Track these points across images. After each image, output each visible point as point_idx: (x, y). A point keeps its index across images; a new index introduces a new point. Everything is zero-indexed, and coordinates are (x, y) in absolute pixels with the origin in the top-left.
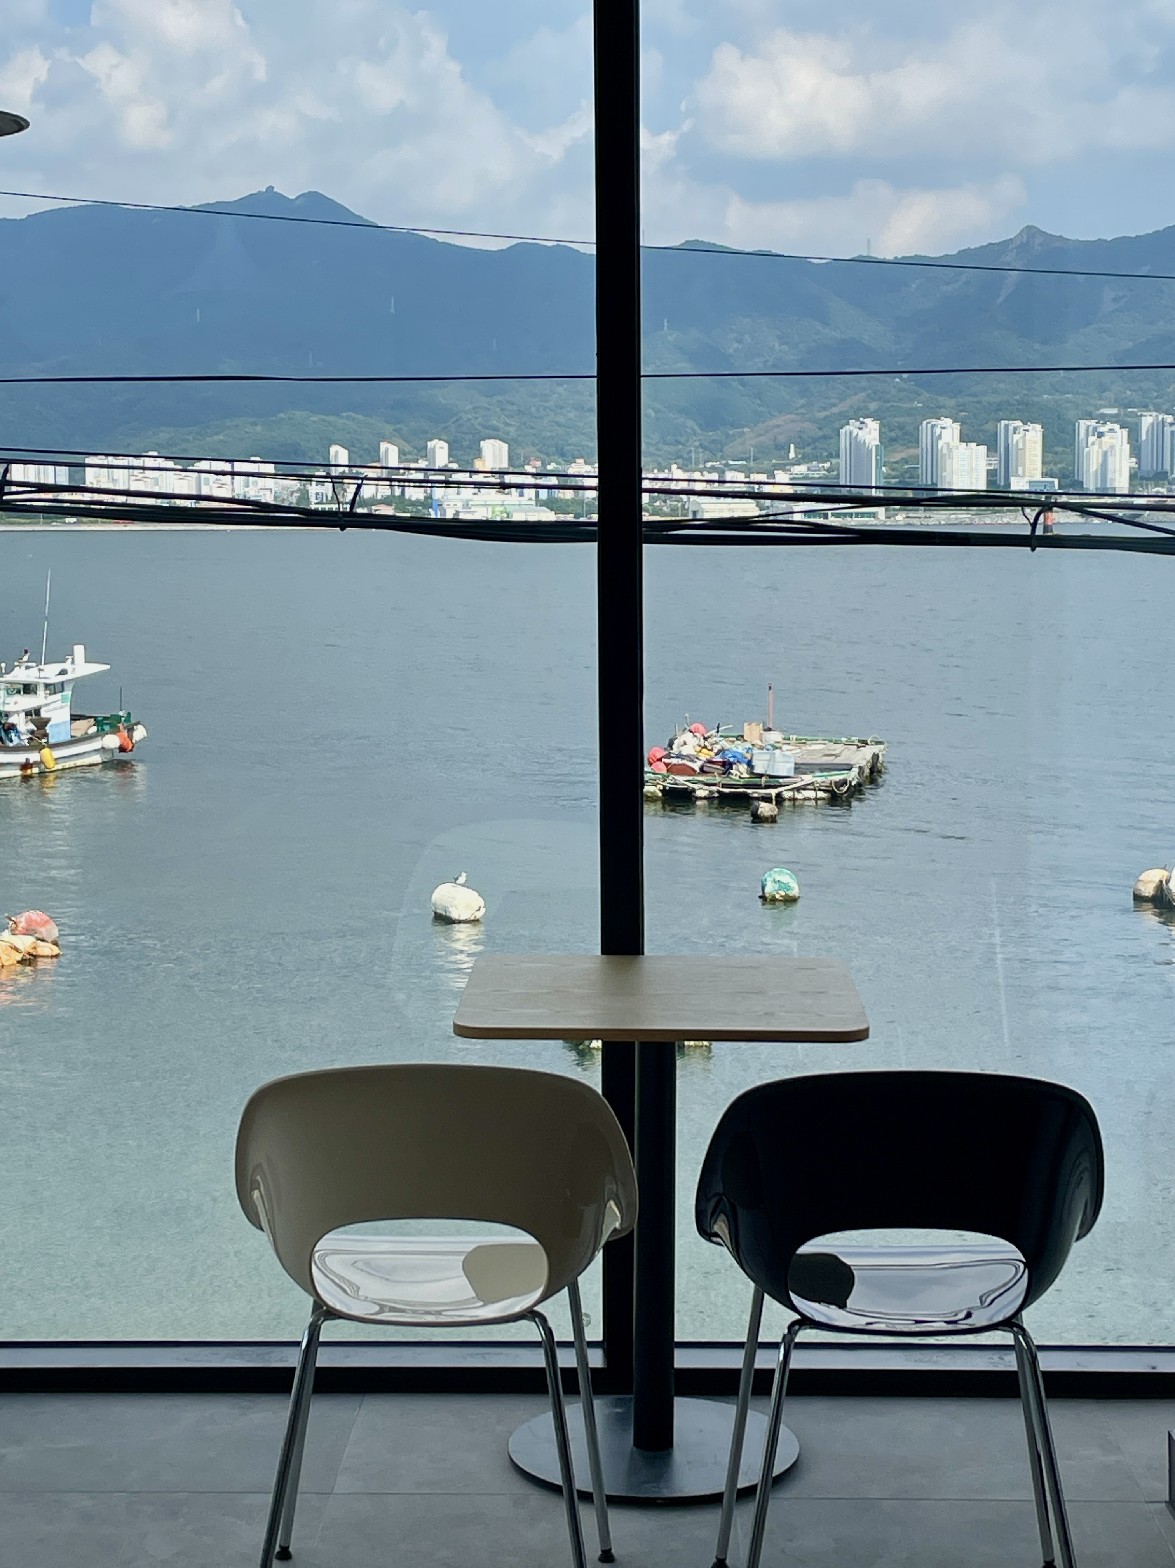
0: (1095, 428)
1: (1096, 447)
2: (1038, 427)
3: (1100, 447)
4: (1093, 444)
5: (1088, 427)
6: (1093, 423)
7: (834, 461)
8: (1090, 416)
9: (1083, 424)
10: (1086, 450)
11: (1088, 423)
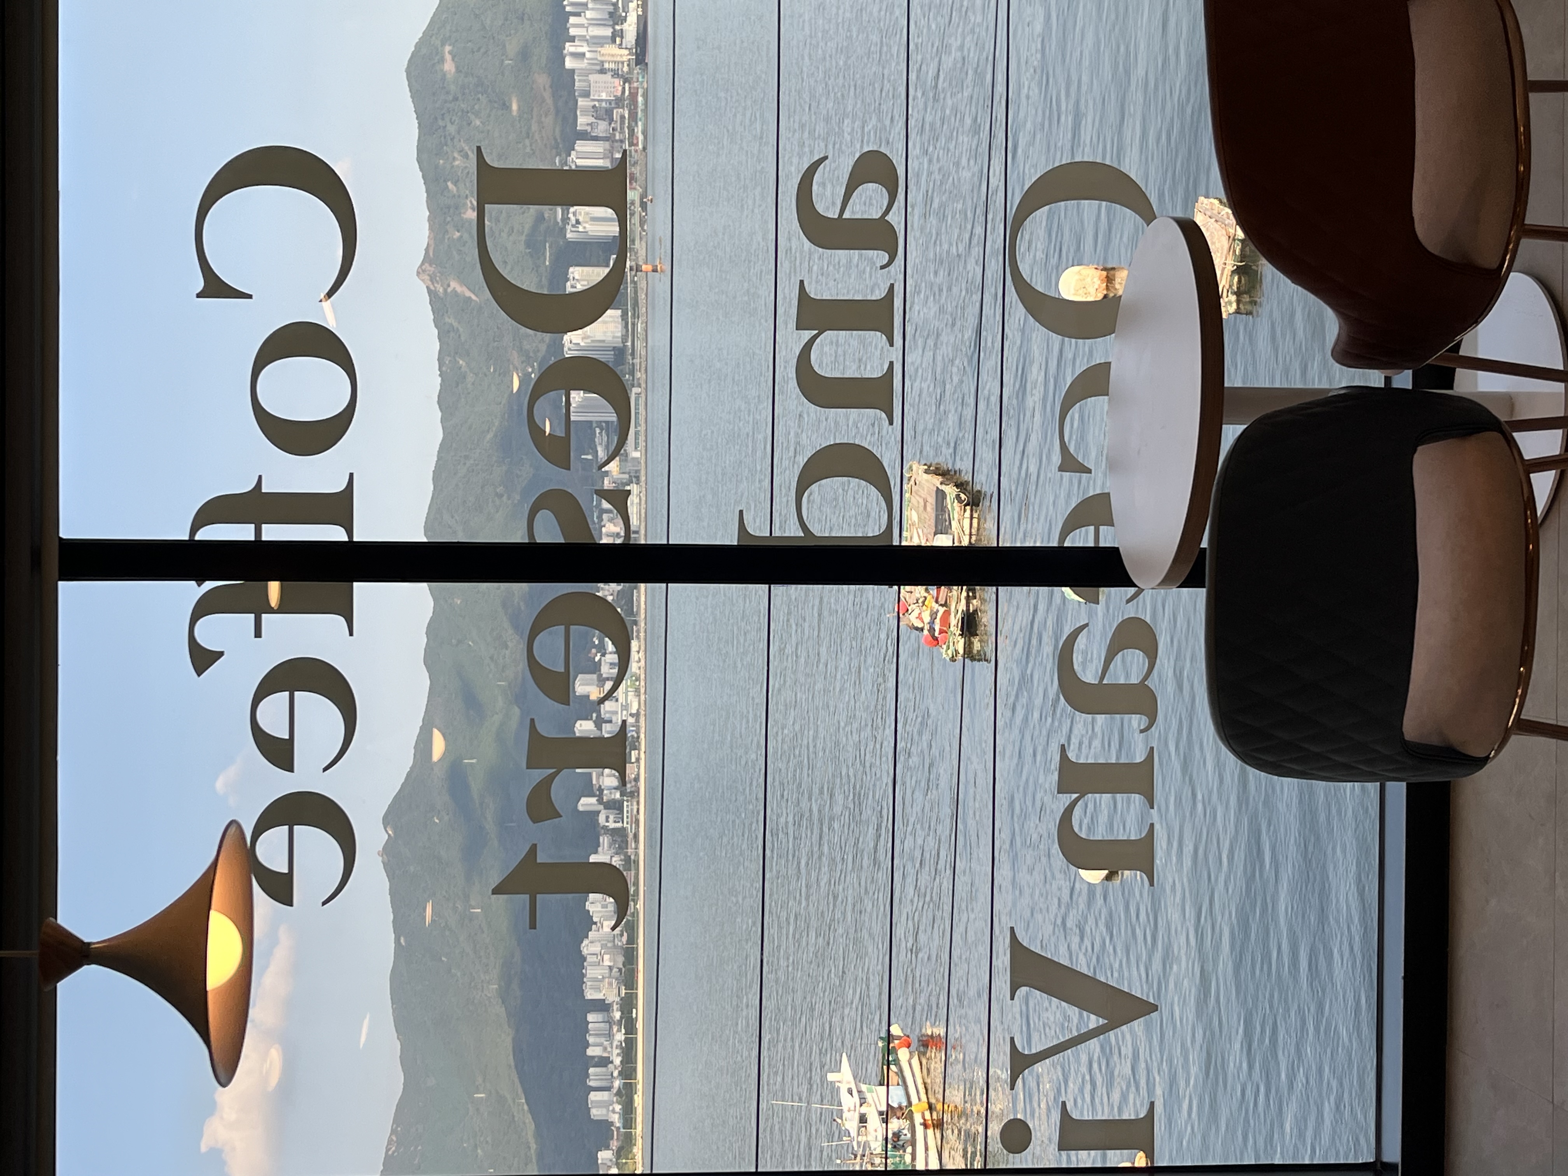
0: (573, 226)
1: (587, 225)
2: (571, 269)
3: (586, 222)
4: (585, 228)
5: (572, 231)
6: (569, 227)
7: (594, 425)
8: (563, 231)
9: (569, 235)
10: (590, 233)
11: (568, 231)
